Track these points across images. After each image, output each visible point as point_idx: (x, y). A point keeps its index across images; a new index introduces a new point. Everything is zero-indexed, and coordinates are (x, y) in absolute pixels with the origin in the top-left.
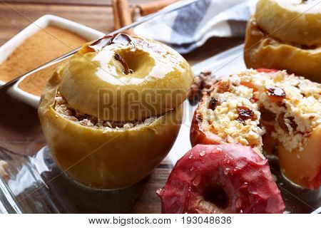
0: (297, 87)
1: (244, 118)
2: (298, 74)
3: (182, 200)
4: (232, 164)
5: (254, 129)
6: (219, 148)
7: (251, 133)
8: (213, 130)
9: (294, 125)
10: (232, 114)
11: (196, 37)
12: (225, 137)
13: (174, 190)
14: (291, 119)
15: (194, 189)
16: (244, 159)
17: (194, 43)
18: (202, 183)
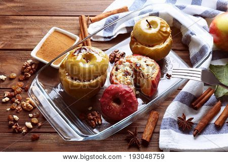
0: (145, 62)
1: (127, 75)
2: (147, 56)
3: (107, 103)
4: (121, 92)
5: (129, 79)
6: (118, 86)
7: (128, 81)
8: (117, 79)
9: (143, 76)
10: (123, 73)
11: (113, 34)
12: (120, 82)
13: (104, 100)
14: (143, 74)
15: (111, 99)
16: (125, 90)
17: (113, 36)
18: (112, 98)
